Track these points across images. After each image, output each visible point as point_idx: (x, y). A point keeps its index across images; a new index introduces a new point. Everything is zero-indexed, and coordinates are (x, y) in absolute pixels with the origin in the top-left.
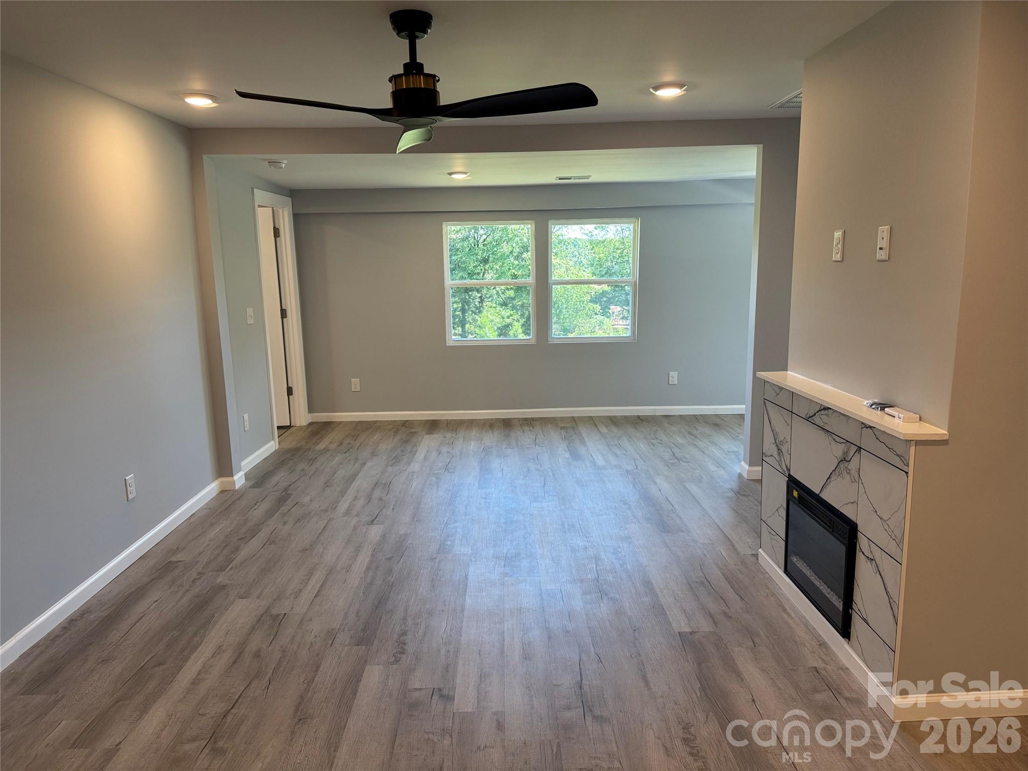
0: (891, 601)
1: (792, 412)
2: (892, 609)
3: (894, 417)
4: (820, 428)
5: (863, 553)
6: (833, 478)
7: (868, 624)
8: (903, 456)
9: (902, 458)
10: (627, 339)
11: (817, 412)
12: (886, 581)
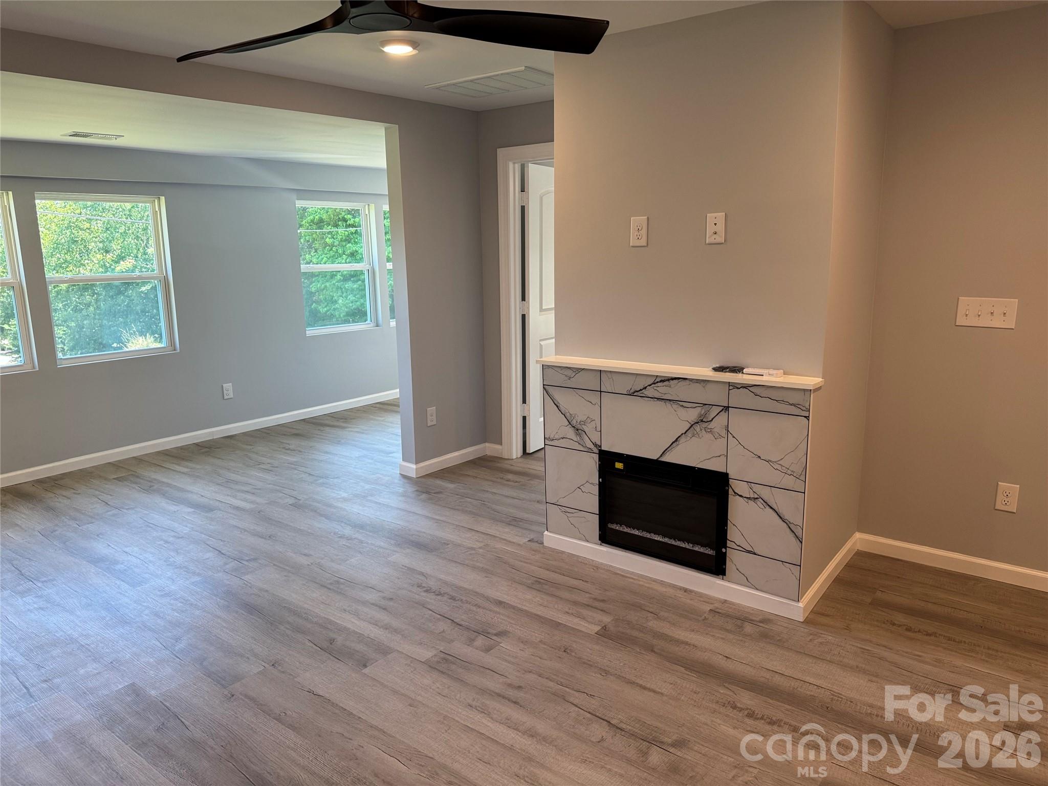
0: (791, 526)
1: (601, 391)
2: (793, 532)
3: (763, 375)
4: (656, 400)
5: (741, 496)
6: (682, 440)
7: (755, 554)
8: (800, 403)
9: (799, 406)
10: (162, 350)
11: (650, 385)
12: (780, 511)
